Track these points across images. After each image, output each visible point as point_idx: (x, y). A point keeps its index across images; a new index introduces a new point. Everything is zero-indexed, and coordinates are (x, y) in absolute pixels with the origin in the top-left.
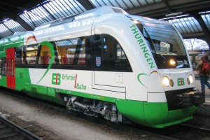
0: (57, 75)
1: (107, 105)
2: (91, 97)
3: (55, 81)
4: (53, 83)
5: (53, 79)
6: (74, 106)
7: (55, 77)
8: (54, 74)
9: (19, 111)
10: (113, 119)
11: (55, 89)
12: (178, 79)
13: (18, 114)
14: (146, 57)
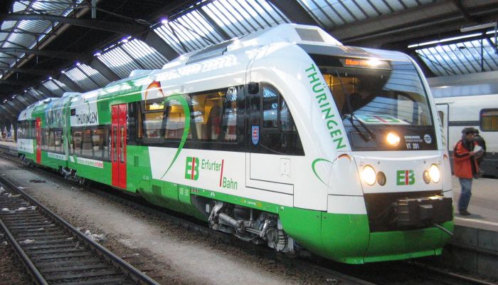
0: (194, 160)
1: (270, 218)
2: (244, 203)
3: (190, 172)
4: (187, 176)
5: (188, 168)
6: (220, 222)
7: (190, 164)
8: (188, 159)
9: (125, 231)
10: (280, 247)
11: (191, 189)
12: (399, 172)
13: (122, 236)
14: (330, 128)
